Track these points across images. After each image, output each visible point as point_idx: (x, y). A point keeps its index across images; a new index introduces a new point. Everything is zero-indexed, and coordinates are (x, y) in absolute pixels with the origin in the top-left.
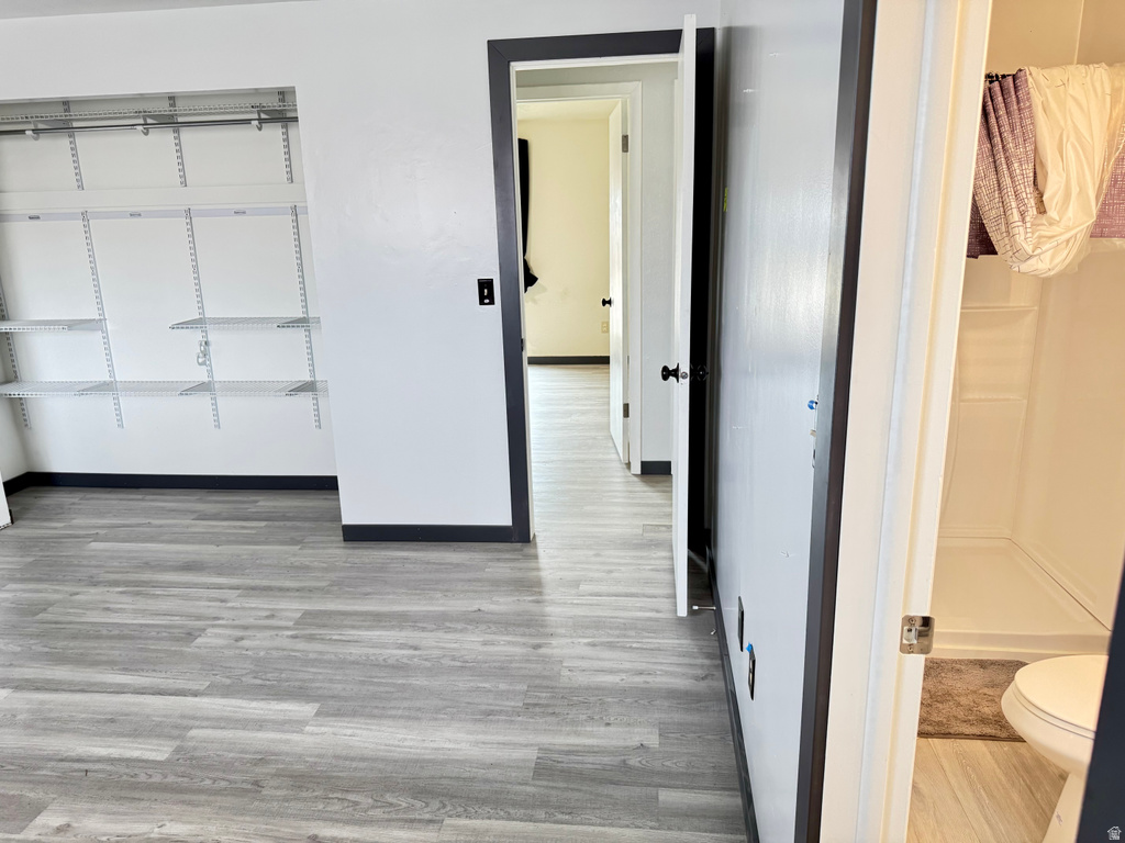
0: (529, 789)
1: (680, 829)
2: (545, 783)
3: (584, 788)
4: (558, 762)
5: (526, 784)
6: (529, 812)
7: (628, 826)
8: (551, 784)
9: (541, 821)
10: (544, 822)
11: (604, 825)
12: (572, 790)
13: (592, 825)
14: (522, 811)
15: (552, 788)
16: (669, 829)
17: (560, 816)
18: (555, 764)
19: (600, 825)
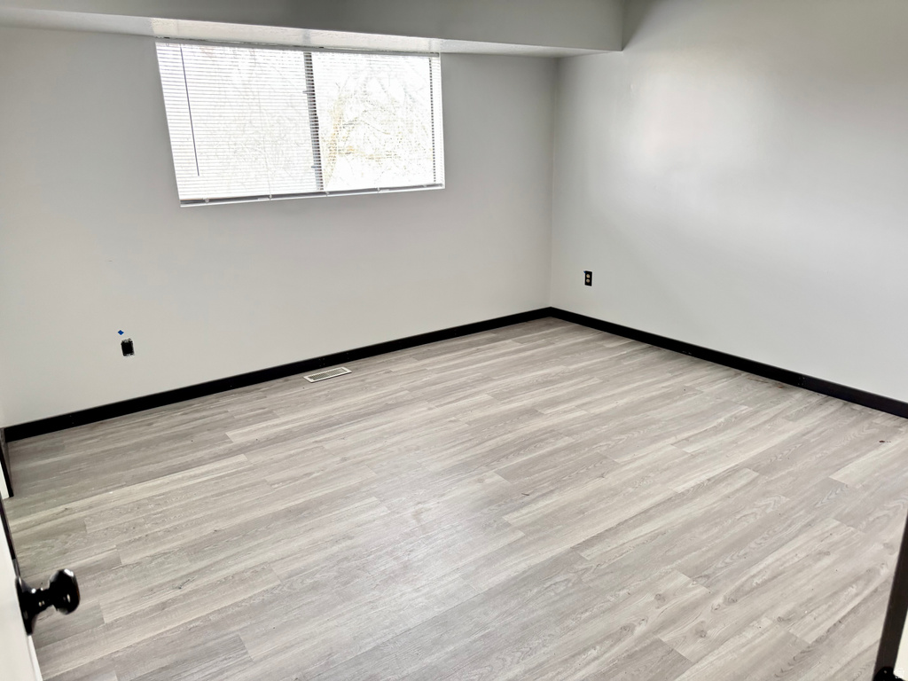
0: (237, 628)
1: (92, 663)
2: (226, 638)
3: (189, 651)
4: (226, 659)
5: (240, 630)
6: (224, 615)
7: (138, 643)
8: (219, 640)
9: (210, 614)
10: (208, 614)
11: (158, 635)
12: (199, 645)
13: (168, 631)
14: (230, 613)
15: (218, 638)
16: (102, 658)
17: (197, 624)
18: (227, 656)
19: (162, 633)
